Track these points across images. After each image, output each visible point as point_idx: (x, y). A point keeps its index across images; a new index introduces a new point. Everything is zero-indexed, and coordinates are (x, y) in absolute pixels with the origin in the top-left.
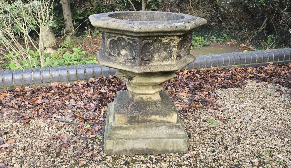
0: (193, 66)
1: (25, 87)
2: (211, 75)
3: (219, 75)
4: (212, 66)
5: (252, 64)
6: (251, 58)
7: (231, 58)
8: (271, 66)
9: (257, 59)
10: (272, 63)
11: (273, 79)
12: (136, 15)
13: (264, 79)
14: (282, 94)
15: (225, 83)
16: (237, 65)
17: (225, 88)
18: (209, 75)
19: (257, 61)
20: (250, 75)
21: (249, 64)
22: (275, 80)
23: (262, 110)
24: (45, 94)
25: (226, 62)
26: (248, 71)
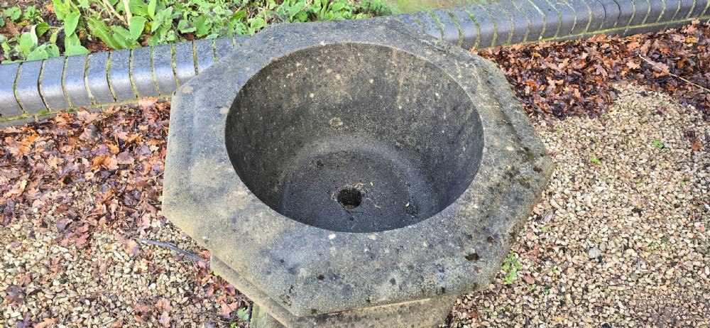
0: (495, 39)
1: (79, 113)
2: (532, 66)
3: (553, 66)
4: (541, 38)
5: (646, 25)
6: (649, 10)
7: (597, 14)
8: (691, 29)
9: (663, 13)
10: (696, 21)
11: (684, 83)
12: (330, 52)
13: (663, 83)
14: (696, 153)
15: (562, 98)
16: (607, 30)
17: (559, 117)
18: (529, 67)
19: (660, 17)
20: (631, 65)
21: (636, 27)
22: (690, 88)
23: (636, 217)
24: (126, 133)
25: (581, 25)
26: (631, 47)
